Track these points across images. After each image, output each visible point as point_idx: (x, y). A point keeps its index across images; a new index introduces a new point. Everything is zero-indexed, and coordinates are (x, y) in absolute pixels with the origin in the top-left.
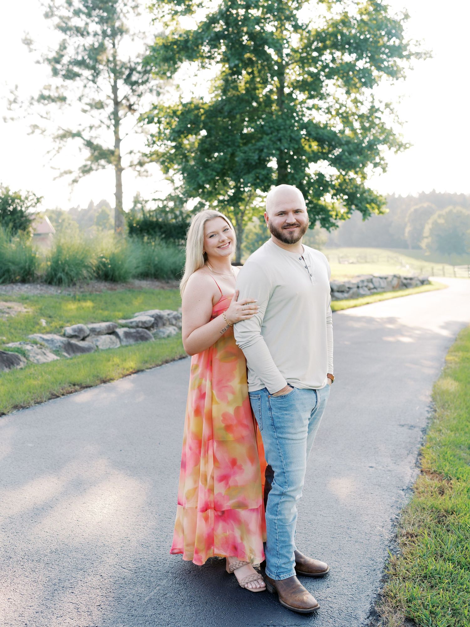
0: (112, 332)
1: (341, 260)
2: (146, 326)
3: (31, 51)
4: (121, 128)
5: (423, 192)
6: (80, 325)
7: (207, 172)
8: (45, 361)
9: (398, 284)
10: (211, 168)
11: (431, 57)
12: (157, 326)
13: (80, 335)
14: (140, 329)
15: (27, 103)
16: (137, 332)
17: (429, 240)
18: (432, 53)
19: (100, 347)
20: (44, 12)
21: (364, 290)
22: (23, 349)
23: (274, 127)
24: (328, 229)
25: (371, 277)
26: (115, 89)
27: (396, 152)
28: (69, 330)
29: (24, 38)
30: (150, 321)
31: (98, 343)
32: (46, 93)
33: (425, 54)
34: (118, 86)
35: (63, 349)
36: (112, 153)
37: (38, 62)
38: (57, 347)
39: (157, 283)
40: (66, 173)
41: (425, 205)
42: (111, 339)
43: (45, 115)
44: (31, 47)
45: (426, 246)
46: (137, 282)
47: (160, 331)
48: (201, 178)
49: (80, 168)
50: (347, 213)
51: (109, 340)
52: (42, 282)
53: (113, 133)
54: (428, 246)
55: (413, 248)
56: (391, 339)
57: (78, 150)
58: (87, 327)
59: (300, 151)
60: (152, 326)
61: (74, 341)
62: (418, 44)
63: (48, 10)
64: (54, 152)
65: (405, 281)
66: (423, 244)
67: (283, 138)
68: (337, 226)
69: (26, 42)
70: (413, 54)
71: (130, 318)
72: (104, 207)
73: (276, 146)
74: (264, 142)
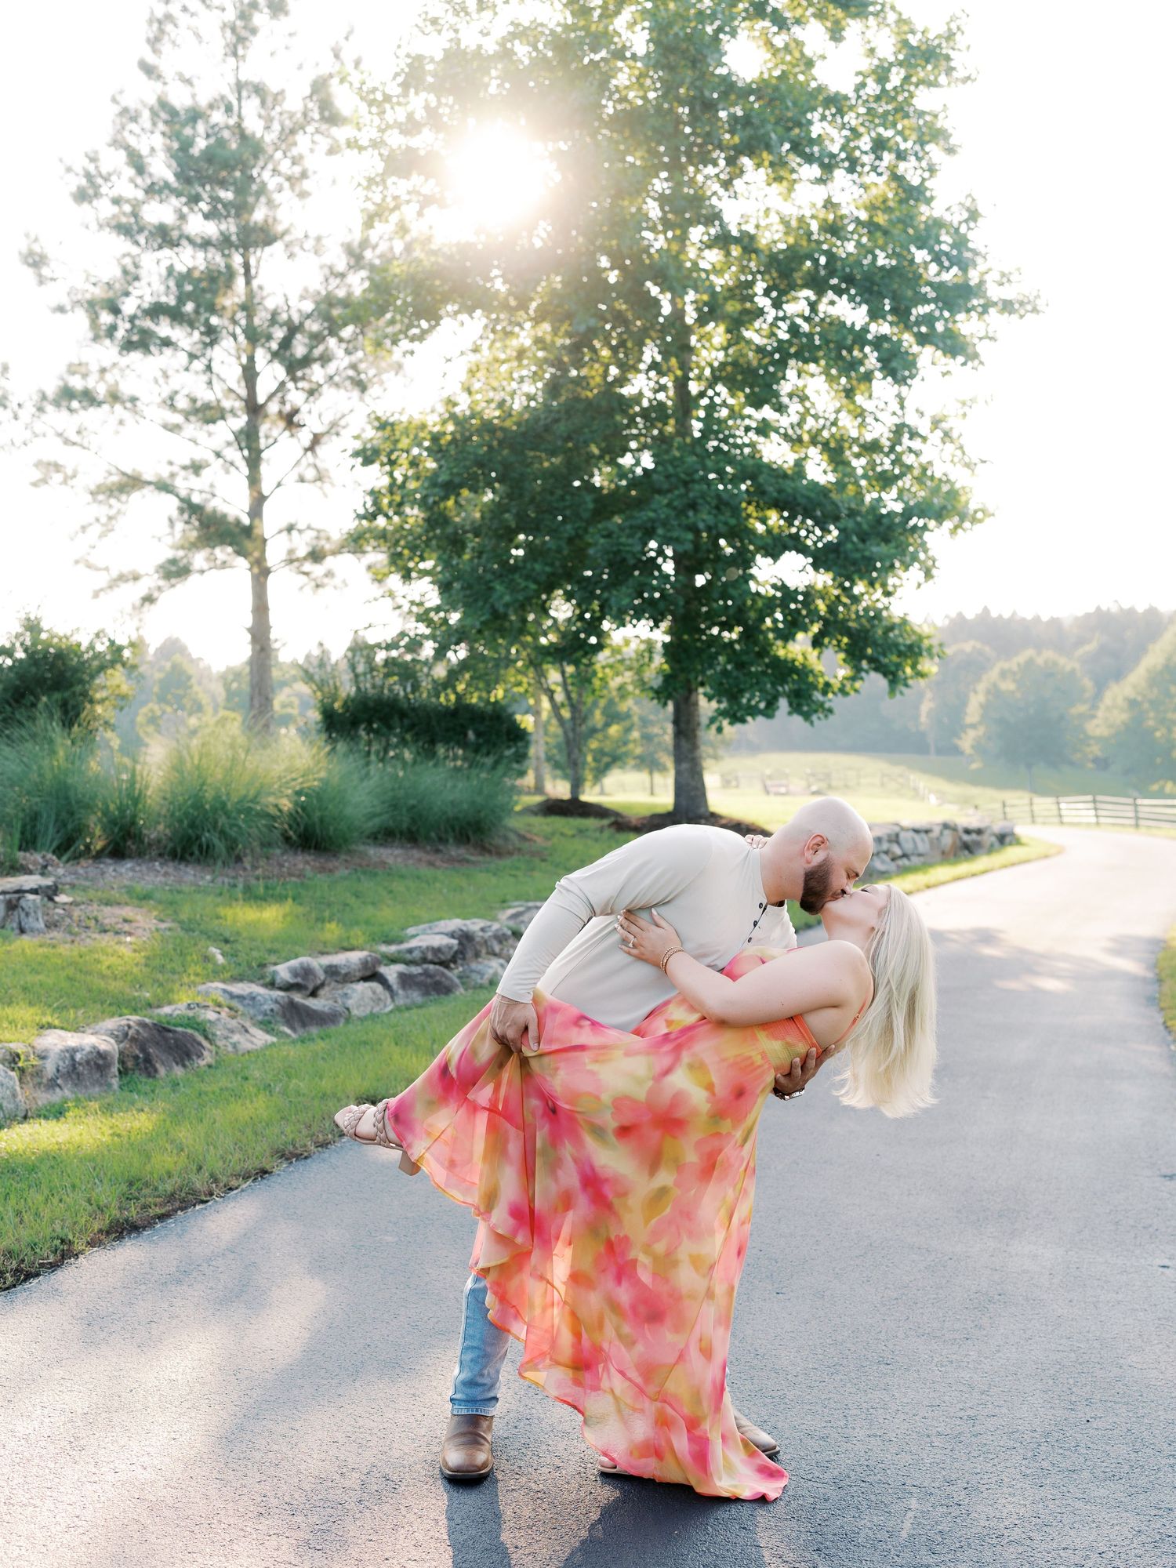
0: (371, 975)
1: (768, 783)
2: (443, 957)
3: (41, 280)
4: (264, 468)
5: (960, 615)
6: (304, 960)
7: (512, 580)
8: (249, 1046)
9: (954, 843)
10: (524, 572)
11: (1035, 310)
12: (464, 959)
13: (305, 983)
14: (431, 967)
15: (29, 409)
16: (426, 973)
17: (981, 730)
18: (1038, 302)
19: (355, 1012)
20: (74, 189)
21: (883, 862)
22: (199, 1020)
23: (677, 475)
24: (807, 716)
25: (897, 829)
26: (250, 374)
27: (953, 531)
28: (283, 971)
29: (25, 251)
30: (450, 947)
31: (350, 1003)
32: (77, 383)
33: (1022, 303)
34: (258, 367)
35: (278, 1018)
36: (247, 531)
37: (61, 309)
38: (266, 1015)
39: (416, 853)
40: (122, 578)
41: (968, 647)
42: (374, 992)
43: (75, 438)
44: (45, 271)
45: (973, 747)
46: (374, 852)
47: (472, 971)
48: (501, 597)
49: (161, 567)
50: (853, 679)
51: (370, 994)
52: (161, 855)
53: (246, 482)
54: (978, 747)
55: (940, 751)
56: (1013, 985)
57: (167, 522)
58: (318, 963)
59: (739, 532)
60: (454, 960)
61: (298, 998)
62: (1005, 280)
63: (84, 182)
64: (97, 529)
65: (966, 838)
66: (966, 742)
67: (700, 501)
68: (830, 711)
69: (30, 261)
70: (995, 304)
71: (401, 942)
72: (177, 658)
73: (685, 521)
74: (655, 511)
